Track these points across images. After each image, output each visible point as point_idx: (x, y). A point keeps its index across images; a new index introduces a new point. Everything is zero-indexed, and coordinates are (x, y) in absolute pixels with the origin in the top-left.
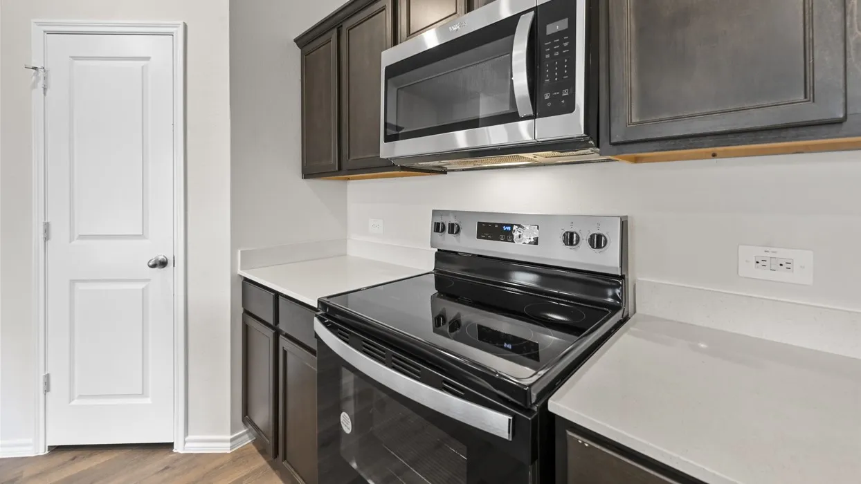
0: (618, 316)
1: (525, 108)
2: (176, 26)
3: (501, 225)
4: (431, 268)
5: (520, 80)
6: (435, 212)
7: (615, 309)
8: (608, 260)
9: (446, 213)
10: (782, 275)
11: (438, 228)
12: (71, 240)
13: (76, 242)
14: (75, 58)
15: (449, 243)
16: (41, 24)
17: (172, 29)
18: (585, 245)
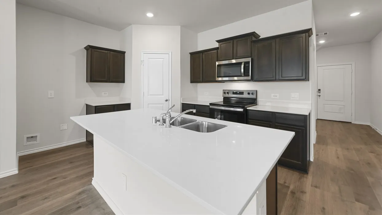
0: (255, 104)
1: (243, 75)
2: (169, 52)
3: (237, 92)
4: (223, 101)
5: (242, 70)
6: (223, 90)
7: (255, 103)
8: (254, 97)
9: (226, 90)
10: (276, 98)
11: (224, 93)
12: (148, 96)
13: (149, 96)
14: (149, 58)
15: (227, 95)
16: (143, 52)
17: (169, 53)
18: (251, 94)
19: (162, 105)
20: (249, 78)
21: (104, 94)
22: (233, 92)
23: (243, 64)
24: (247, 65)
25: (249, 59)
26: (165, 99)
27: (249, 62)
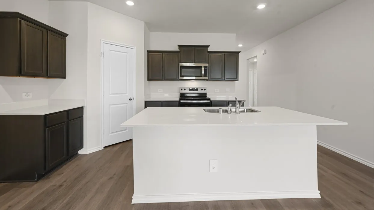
1: (203, 76)
3: (193, 89)
5: (203, 72)
6: (180, 87)
8: (205, 92)
9: (183, 87)
10: (217, 92)
11: (182, 89)
12: (109, 95)
15: (183, 91)
16: (102, 41)
17: (133, 48)
18: (203, 90)
19: (126, 105)
20: (207, 78)
21: (26, 95)
22: (189, 89)
23: (203, 67)
24: (206, 69)
25: (207, 65)
26: (129, 98)
27: (207, 66)
